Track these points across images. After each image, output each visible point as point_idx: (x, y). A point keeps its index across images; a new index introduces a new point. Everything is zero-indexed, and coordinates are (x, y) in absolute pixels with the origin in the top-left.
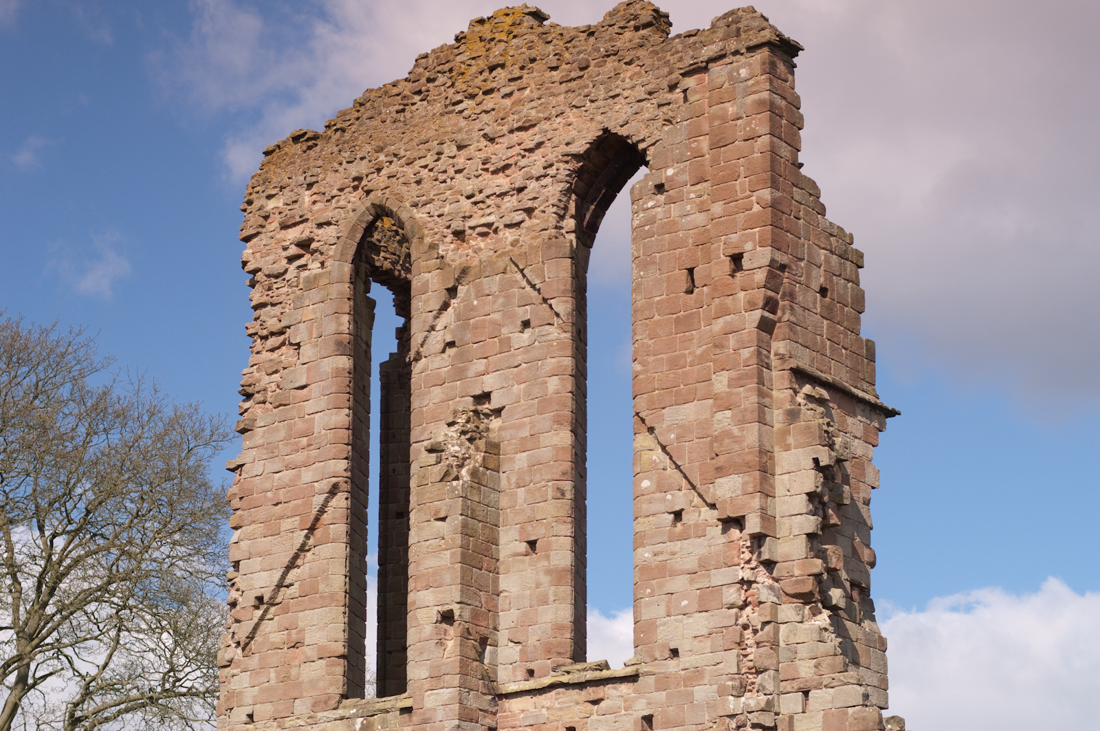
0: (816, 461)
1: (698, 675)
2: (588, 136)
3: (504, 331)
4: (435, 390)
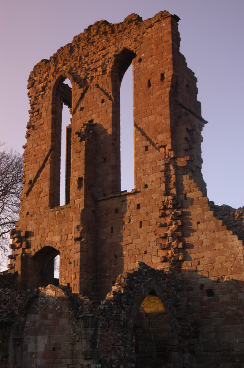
0: (187, 129)
1: (153, 191)
2: (120, 50)
3: (97, 103)
4: (78, 121)
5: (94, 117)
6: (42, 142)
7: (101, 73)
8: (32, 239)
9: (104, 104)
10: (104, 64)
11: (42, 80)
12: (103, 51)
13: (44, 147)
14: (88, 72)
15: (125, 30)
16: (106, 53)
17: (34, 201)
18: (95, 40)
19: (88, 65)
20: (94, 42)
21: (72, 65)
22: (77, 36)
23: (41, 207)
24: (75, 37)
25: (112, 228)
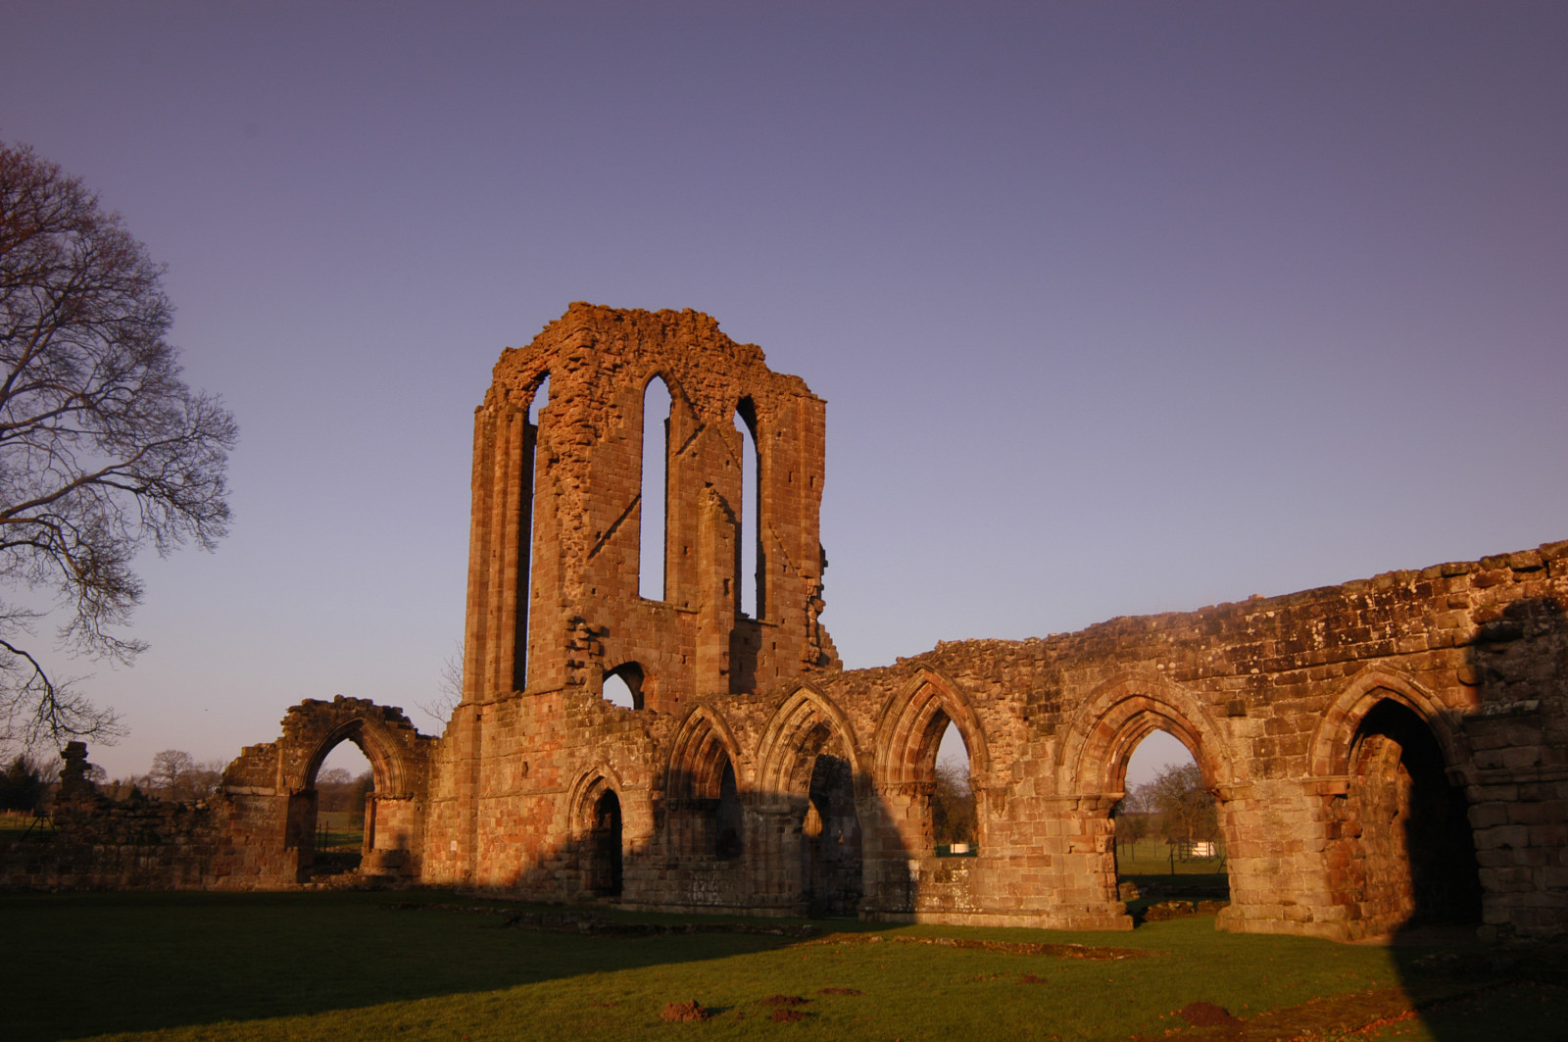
1: (792, 632)
2: (746, 394)
3: (720, 461)
4: (689, 472)
5: (713, 479)
6: (622, 472)
7: (719, 412)
8: (606, 642)
9: (729, 467)
10: (722, 399)
11: (614, 350)
12: (722, 377)
13: (626, 483)
14: (698, 393)
15: (751, 364)
16: (725, 383)
17: (608, 573)
18: (707, 346)
19: (698, 383)
20: (706, 349)
21: (671, 362)
22: (672, 312)
23: (621, 591)
24: (669, 311)
25: (741, 665)
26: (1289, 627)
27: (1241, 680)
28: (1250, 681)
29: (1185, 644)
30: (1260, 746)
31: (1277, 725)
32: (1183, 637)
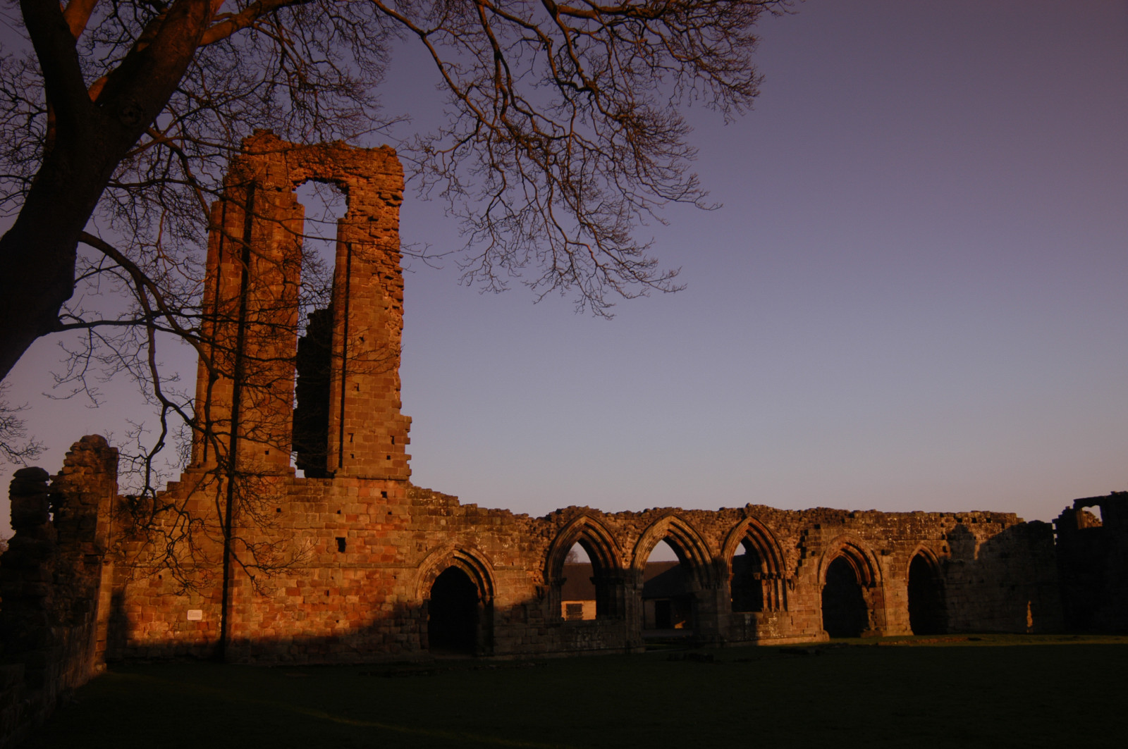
26: (901, 525)
27: (886, 542)
28: (889, 542)
29: (868, 525)
30: (891, 567)
31: (896, 560)
32: (867, 522)
